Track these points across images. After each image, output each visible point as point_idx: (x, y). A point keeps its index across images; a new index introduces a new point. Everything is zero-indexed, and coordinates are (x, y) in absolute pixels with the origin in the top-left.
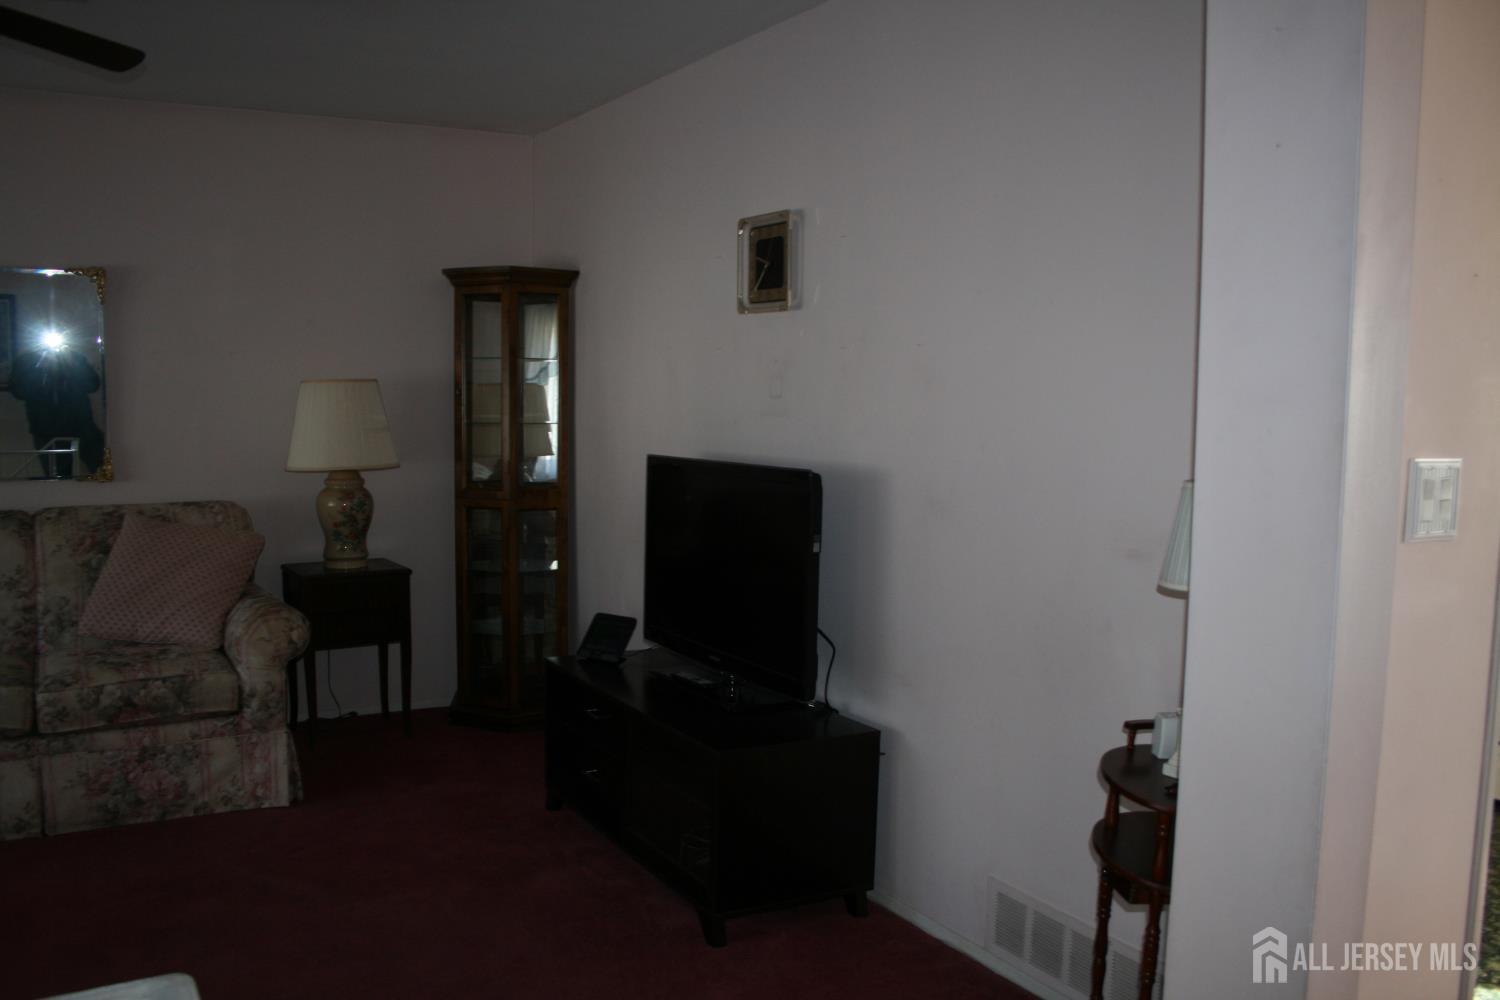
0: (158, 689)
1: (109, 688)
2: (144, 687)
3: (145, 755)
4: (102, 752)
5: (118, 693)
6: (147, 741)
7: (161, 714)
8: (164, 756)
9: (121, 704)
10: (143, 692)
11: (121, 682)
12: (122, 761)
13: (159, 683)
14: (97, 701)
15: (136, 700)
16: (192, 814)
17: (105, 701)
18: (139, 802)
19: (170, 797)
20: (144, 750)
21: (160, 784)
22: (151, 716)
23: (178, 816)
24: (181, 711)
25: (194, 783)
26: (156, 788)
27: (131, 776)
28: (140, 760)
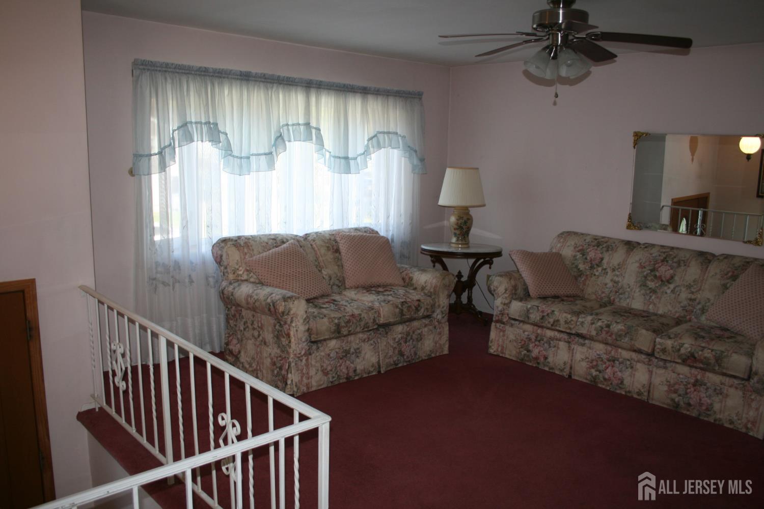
0: (707, 354)
1: (686, 346)
2: (702, 351)
3: (697, 383)
4: (679, 374)
5: (689, 349)
6: (699, 377)
7: (707, 367)
8: (705, 387)
9: (689, 355)
10: (700, 353)
11: (692, 345)
12: (686, 382)
13: (710, 351)
14: (679, 350)
15: (696, 355)
16: (712, 421)
17: (683, 351)
18: (689, 405)
19: (704, 408)
20: (697, 381)
21: (700, 400)
22: (702, 366)
23: (706, 419)
24: (717, 368)
25: (717, 407)
26: (698, 401)
27: (689, 390)
28: (694, 385)
